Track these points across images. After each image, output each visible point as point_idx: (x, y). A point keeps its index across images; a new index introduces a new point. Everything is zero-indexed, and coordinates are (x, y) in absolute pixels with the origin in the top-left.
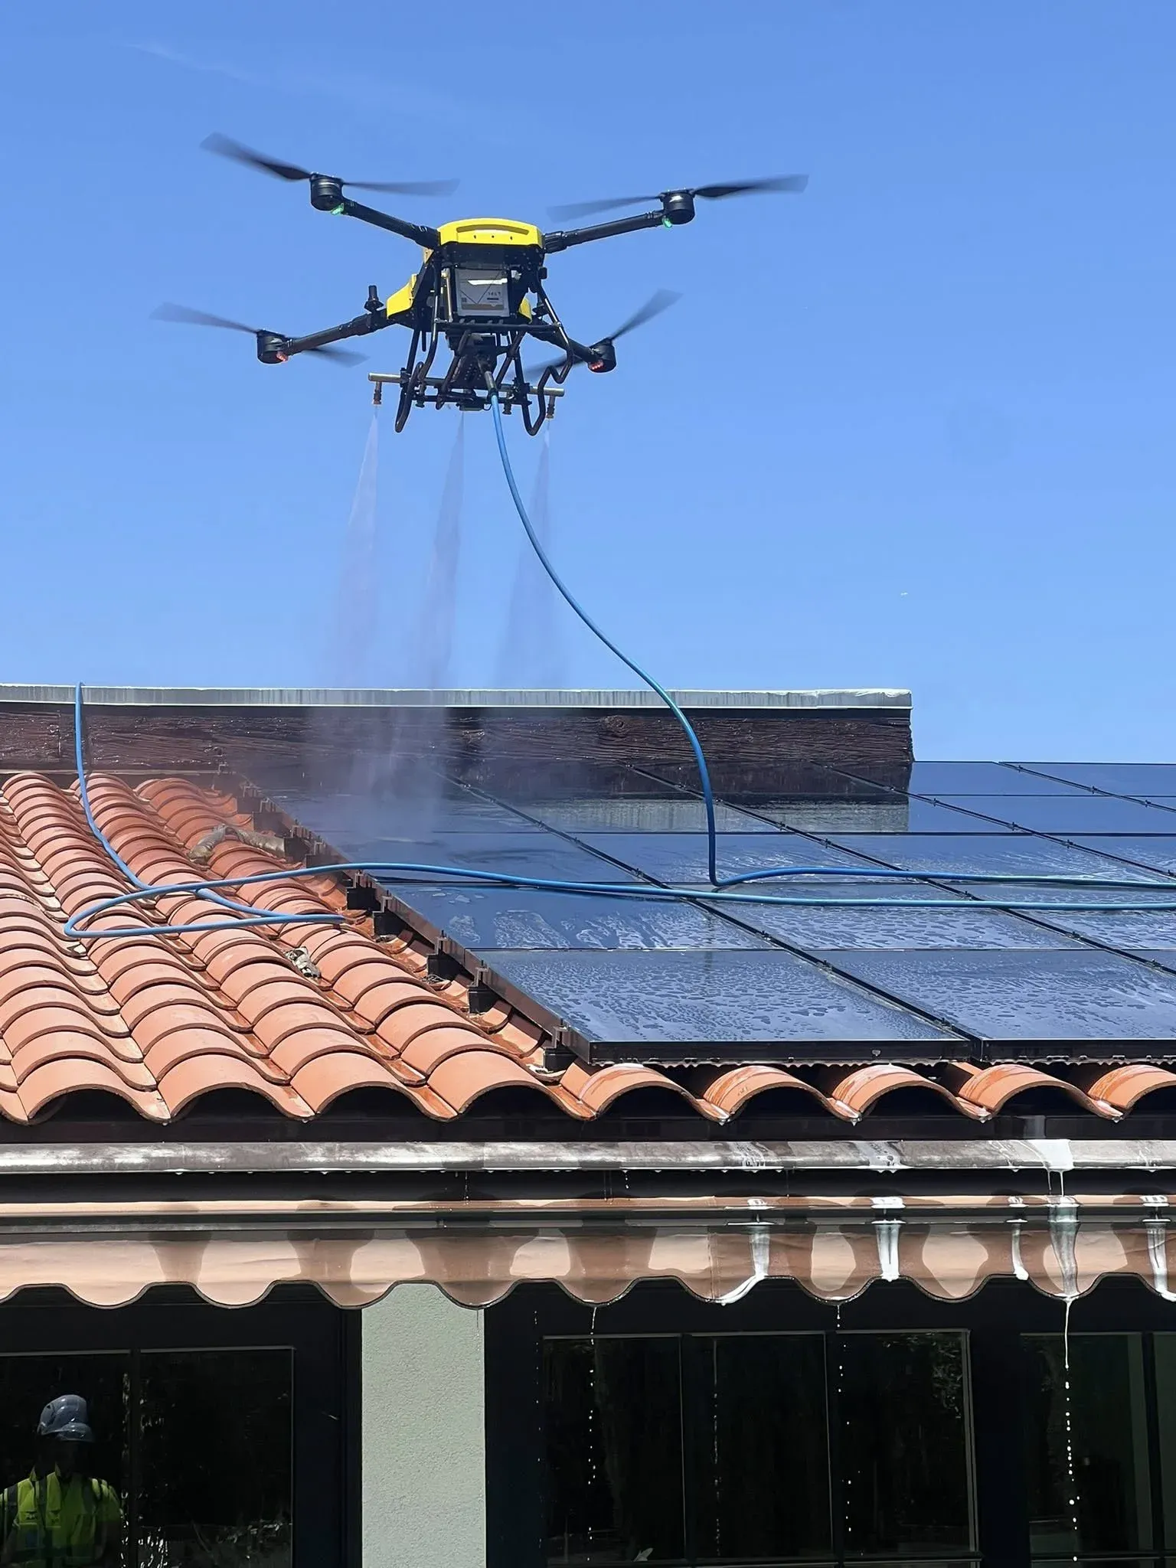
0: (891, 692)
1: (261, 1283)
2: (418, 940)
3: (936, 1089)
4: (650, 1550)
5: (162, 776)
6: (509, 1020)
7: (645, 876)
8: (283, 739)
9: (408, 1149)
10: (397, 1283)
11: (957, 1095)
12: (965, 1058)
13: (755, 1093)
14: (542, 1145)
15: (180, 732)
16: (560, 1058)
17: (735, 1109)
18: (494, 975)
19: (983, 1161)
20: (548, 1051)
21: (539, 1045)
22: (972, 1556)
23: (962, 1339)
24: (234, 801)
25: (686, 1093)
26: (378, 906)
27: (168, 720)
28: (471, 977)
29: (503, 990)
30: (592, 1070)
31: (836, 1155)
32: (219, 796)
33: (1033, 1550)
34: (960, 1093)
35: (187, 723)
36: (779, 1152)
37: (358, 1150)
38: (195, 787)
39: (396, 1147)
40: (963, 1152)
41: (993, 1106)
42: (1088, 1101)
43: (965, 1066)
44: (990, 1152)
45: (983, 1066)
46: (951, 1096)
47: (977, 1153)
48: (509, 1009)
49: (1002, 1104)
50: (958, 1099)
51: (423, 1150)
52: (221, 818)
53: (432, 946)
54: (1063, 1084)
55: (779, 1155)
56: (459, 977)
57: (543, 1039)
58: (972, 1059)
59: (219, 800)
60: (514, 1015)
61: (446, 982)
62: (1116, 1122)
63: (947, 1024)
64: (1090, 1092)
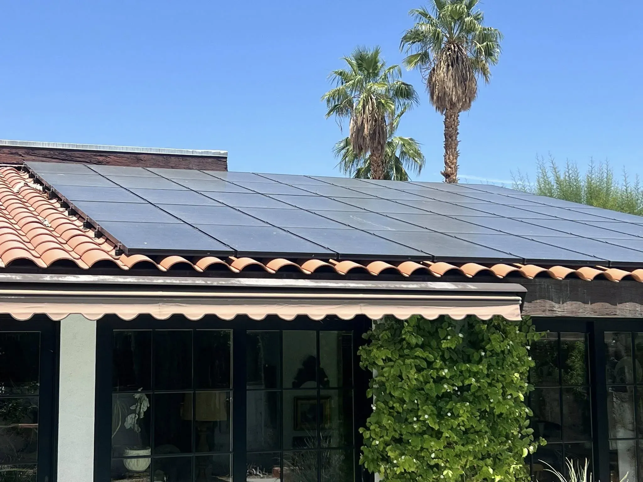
0: (222, 152)
1: (30, 313)
2: (80, 218)
3: (224, 263)
4: (142, 388)
5: (6, 166)
6: (106, 241)
7: (148, 202)
8: (44, 157)
9: (74, 277)
10: (70, 314)
11: (230, 265)
12: (233, 256)
13: (174, 264)
14: (114, 276)
15: (12, 154)
16: (120, 252)
17: (168, 268)
18: (102, 229)
20: (116, 250)
21: (114, 249)
22: (231, 390)
23: (231, 331)
24: (28, 175)
25: (155, 263)
26: (69, 207)
27: (8, 150)
28: (95, 229)
29: (104, 233)
30: (128, 256)
32: (24, 173)
33: (247, 388)
34: (232, 265)
35: (14, 151)
37: (59, 277)
38: (16, 170)
39: (71, 276)
41: (240, 269)
42: (266, 268)
43: (232, 258)
44: (238, 281)
45: (238, 258)
48: (106, 238)
49: (243, 268)
50: (230, 267)
51: (78, 277)
52: (24, 179)
53: (84, 219)
54: (260, 263)
55: (180, 281)
56: (92, 229)
57: (115, 247)
58: (235, 256)
59: (24, 174)
60: (107, 240)
61: (89, 230)
62: (273, 274)
63: (229, 246)
64: (267, 266)
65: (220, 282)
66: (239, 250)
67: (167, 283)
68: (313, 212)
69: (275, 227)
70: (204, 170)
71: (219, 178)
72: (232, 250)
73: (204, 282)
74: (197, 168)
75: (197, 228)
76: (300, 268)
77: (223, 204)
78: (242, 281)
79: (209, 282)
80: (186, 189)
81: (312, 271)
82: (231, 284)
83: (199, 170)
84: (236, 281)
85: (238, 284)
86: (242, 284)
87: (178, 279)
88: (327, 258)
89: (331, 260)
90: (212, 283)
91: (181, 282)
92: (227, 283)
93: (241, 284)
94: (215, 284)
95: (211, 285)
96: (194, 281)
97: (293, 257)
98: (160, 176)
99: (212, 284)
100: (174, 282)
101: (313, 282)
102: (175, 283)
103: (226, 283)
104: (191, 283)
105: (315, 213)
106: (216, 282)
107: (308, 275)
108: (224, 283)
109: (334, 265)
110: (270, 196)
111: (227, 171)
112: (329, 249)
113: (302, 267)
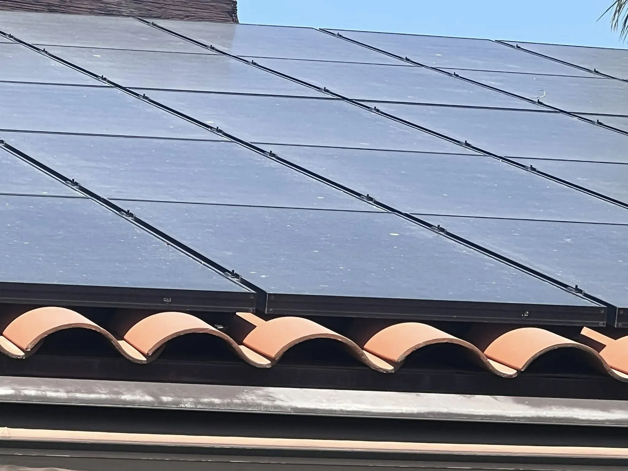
3: (220, 336)
11: (240, 343)
12: (251, 309)
13: (51, 332)
17: (30, 347)
19: (259, 405)
31: (122, 394)
34: (245, 341)
36: (70, 388)
40: (243, 397)
41: (273, 355)
42: (363, 354)
43: (248, 317)
44: (267, 397)
45: (267, 317)
46: (235, 344)
47: (254, 397)
49: (282, 353)
50: (242, 347)
54: (340, 337)
55: (67, 392)
58: (256, 310)
62: (387, 374)
63: (237, 276)
64: (365, 346)
65: (206, 400)
66: (271, 289)
67: (26, 396)
68: (528, 163)
69: (394, 216)
70: (159, 18)
71: (209, 44)
72: (246, 289)
73: (148, 398)
74: (136, 12)
75: (129, 214)
76: (477, 356)
77: (220, 131)
78: (281, 396)
79: (165, 399)
80: (93, 81)
81: (521, 364)
82: (242, 405)
83: (141, 18)
84: (258, 396)
85: (267, 407)
86: (280, 407)
87: (61, 386)
88: (576, 322)
89: (586, 332)
90: (179, 403)
91: (71, 395)
92: (228, 404)
93: (275, 407)
94: (188, 404)
95: (174, 407)
96: (118, 393)
97: (455, 318)
98: (10, 36)
99: (177, 404)
100: (51, 394)
101: (523, 403)
102: (51, 399)
103: (226, 401)
104: (105, 401)
105: (534, 169)
106: (191, 400)
107: (509, 379)
108: (217, 401)
109: (600, 347)
110: (379, 106)
111: (237, 22)
112: (580, 291)
113: (489, 351)
